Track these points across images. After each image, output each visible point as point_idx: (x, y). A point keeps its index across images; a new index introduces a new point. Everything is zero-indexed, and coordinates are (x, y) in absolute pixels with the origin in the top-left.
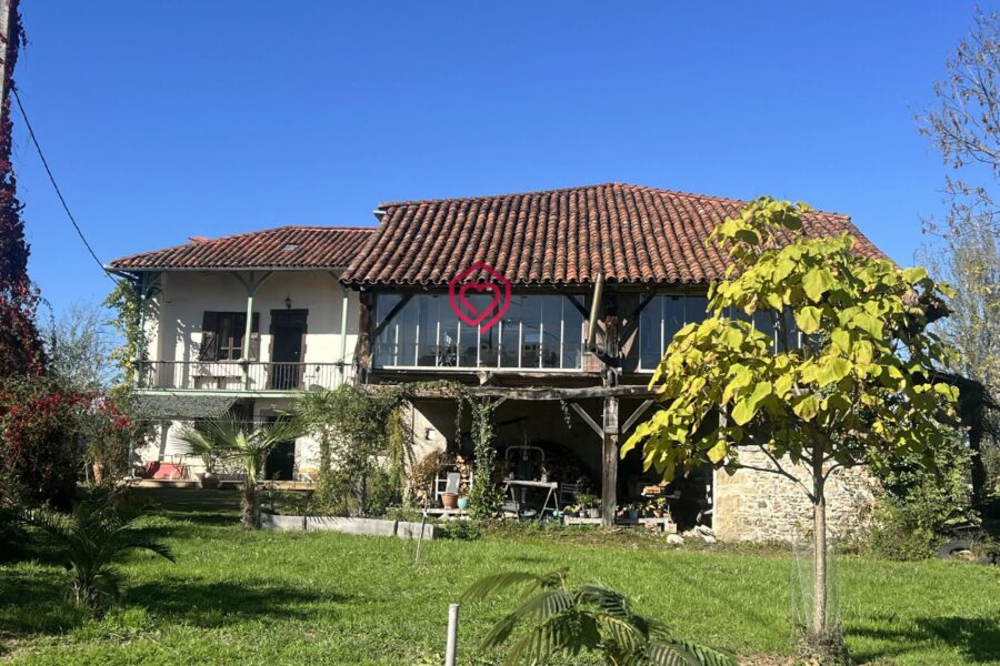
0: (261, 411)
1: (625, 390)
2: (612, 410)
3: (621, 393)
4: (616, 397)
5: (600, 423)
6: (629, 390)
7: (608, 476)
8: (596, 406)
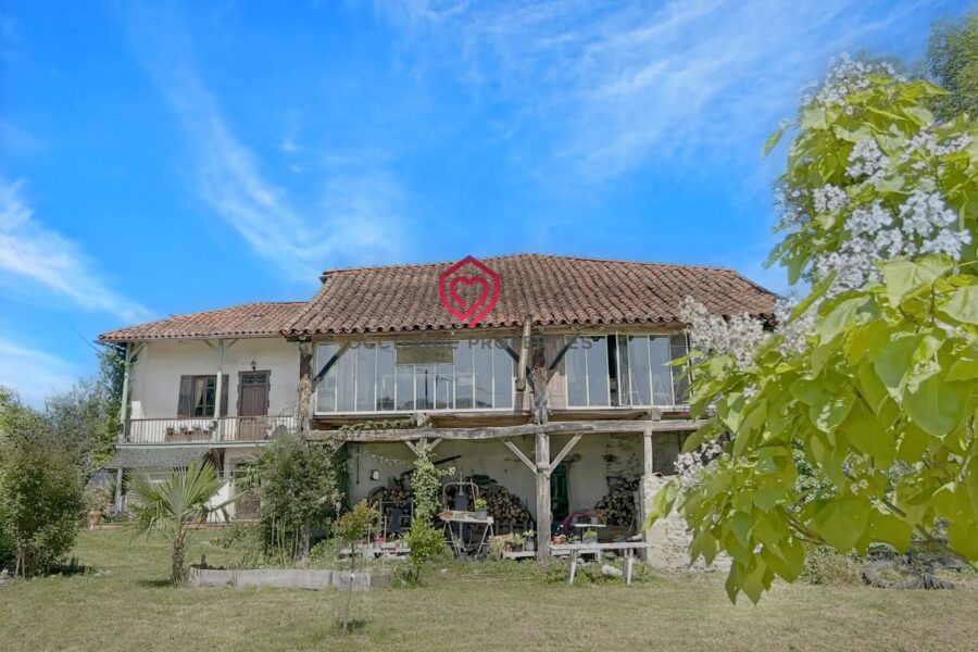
0: (232, 459)
1: (555, 427)
2: (544, 445)
3: (552, 429)
4: (546, 433)
5: (533, 459)
6: (559, 426)
7: (541, 509)
8: (529, 441)
